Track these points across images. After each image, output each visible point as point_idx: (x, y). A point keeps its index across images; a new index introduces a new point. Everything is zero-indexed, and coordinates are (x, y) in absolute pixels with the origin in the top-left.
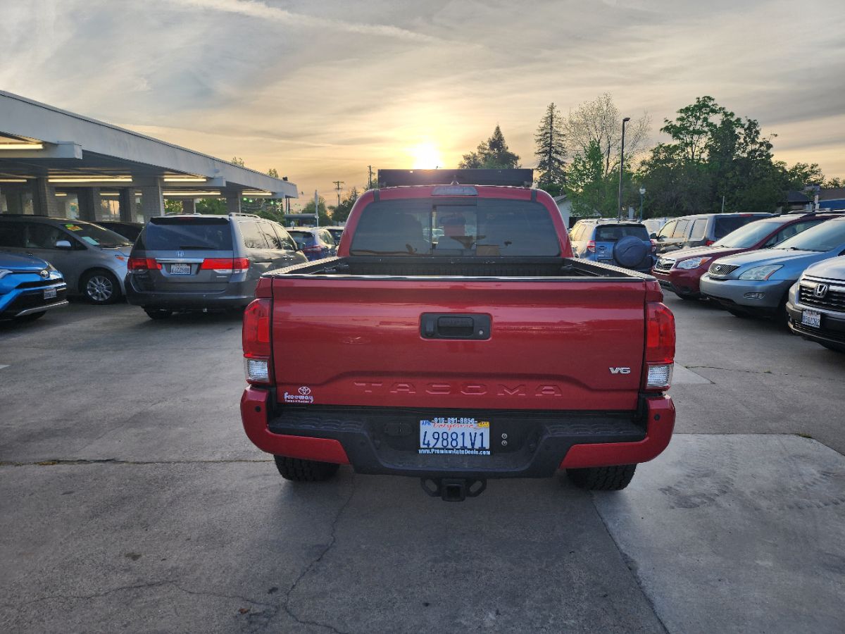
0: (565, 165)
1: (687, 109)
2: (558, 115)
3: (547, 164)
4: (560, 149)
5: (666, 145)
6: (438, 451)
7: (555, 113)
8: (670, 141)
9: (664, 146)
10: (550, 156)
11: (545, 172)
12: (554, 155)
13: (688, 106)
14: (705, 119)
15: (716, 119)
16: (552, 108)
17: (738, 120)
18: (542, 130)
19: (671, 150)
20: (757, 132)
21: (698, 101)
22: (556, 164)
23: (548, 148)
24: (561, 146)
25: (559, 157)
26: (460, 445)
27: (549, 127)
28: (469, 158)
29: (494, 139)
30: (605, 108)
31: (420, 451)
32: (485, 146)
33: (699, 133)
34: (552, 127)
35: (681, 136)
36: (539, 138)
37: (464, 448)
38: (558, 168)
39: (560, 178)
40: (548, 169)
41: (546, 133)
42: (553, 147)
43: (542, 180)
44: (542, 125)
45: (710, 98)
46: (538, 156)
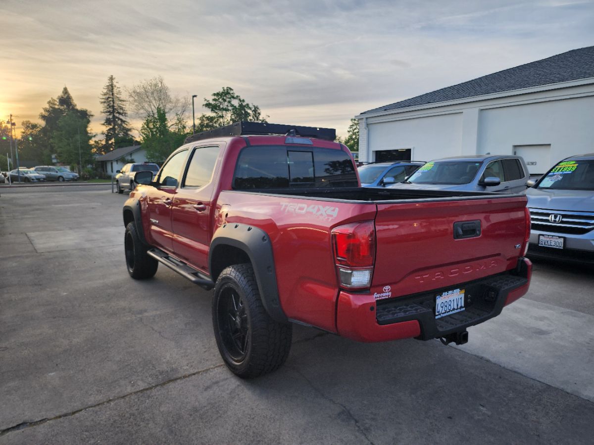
0: (126, 123)
1: (217, 94)
2: (117, 85)
3: (112, 121)
4: (121, 111)
5: (207, 116)
6: (444, 315)
7: (115, 83)
8: (209, 113)
9: (206, 116)
10: (114, 116)
11: (111, 127)
12: (117, 115)
13: (218, 92)
14: (229, 102)
15: (236, 103)
16: (112, 79)
17: (248, 105)
18: (105, 95)
19: (211, 119)
20: (259, 114)
21: (224, 90)
22: (119, 122)
23: (111, 109)
24: (122, 108)
25: (121, 117)
26: (452, 308)
27: (111, 93)
28: (48, 111)
29: (62, 97)
30: (160, 86)
31: (437, 317)
32: (56, 102)
33: (227, 110)
34: (113, 94)
35: (216, 111)
36: (103, 100)
37: (454, 309)
38: (121, 124)
39: (124, 132)
40: (113, 125)
41: (109, 98)
42: (116, 109)
43: (108, 133)
44: (105, 91)
45: (231, 89)
46: (103, 114)
